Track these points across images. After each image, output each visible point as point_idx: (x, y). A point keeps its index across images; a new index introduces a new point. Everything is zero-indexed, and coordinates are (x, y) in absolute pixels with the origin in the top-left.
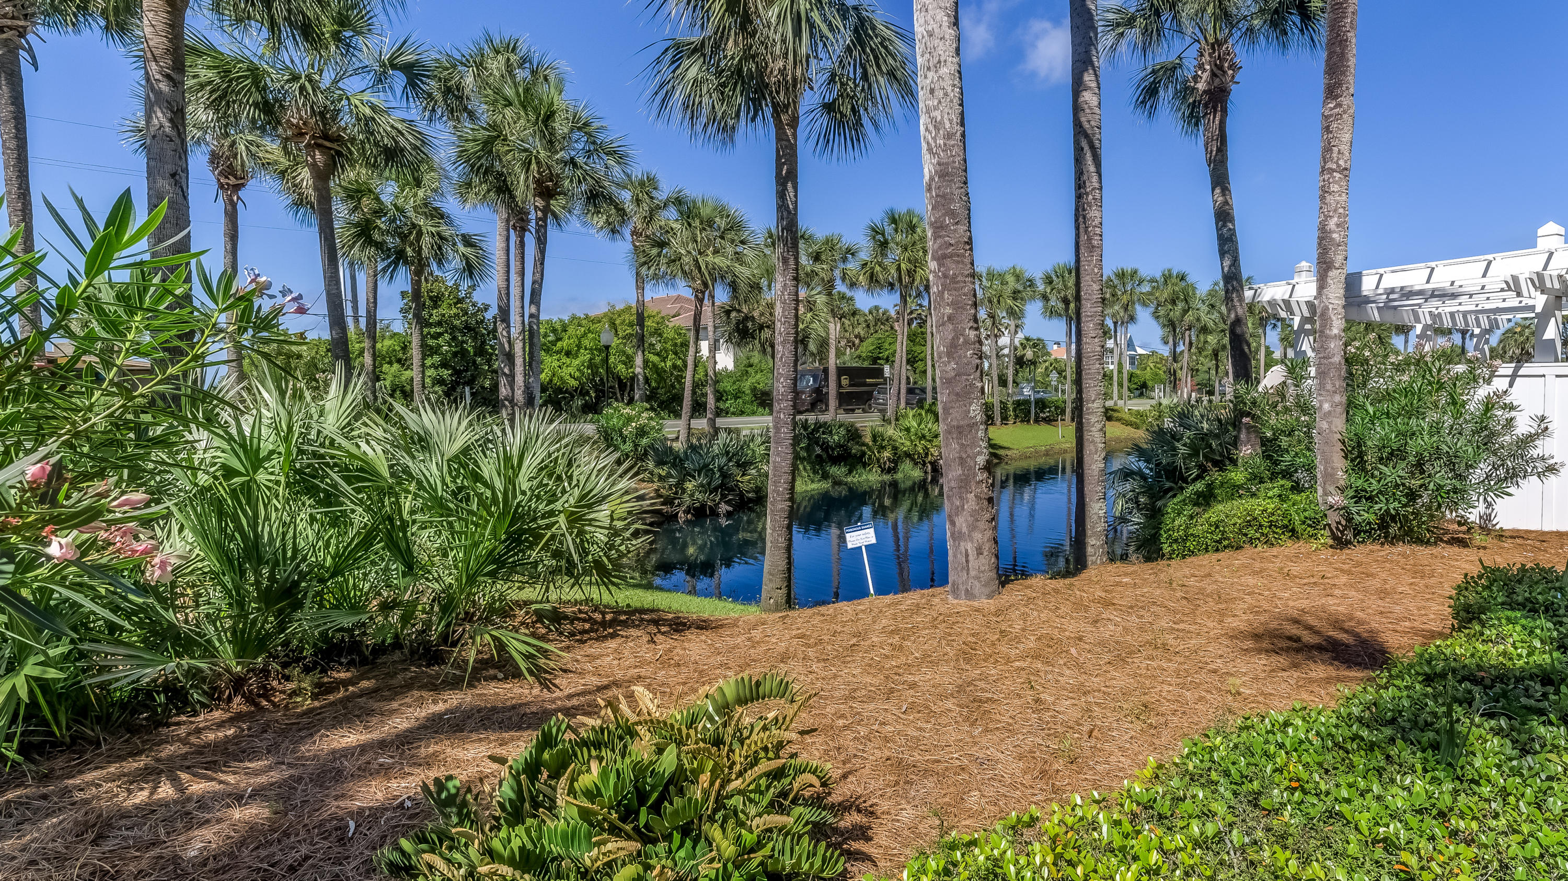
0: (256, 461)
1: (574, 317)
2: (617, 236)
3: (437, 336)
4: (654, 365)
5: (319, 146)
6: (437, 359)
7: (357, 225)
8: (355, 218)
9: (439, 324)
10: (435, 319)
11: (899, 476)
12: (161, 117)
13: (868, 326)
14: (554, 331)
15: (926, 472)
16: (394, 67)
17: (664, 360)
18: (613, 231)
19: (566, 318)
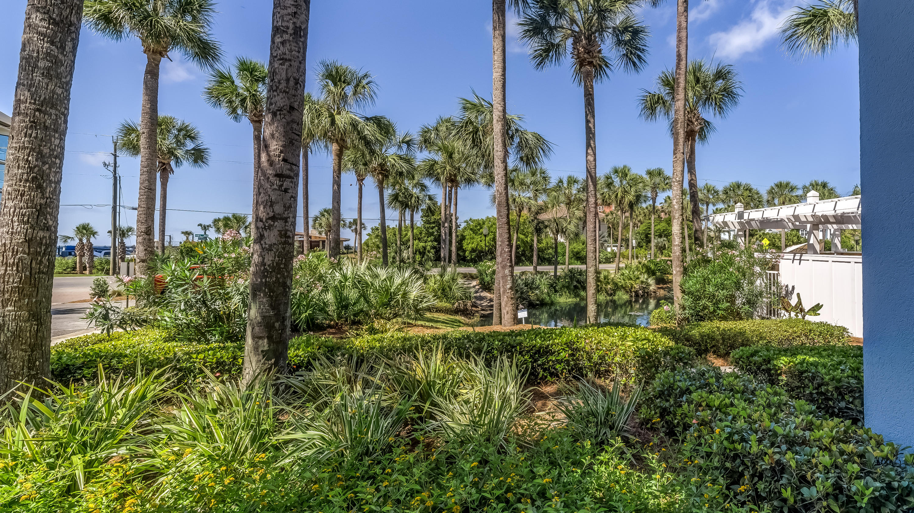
0: (346, 279)
1: (488, 218)
2: (490, 188)
3: (433, 228)
4: (522, 240)
5: (381, 173)
6: (432, 238)
7: (393, 195)
8: (394, 193)
9: (434, 223)
10: (432, 220)
11: (616, 298)
12: (336, 187)
13: (645, 215)
14: (479, 224)
15: (631, 296)
16: (403, 142)
17: (527, 237)
18: (489, 185)
19: (484, 218)
